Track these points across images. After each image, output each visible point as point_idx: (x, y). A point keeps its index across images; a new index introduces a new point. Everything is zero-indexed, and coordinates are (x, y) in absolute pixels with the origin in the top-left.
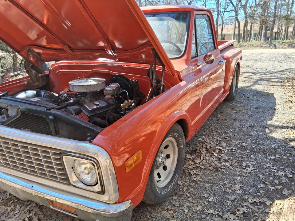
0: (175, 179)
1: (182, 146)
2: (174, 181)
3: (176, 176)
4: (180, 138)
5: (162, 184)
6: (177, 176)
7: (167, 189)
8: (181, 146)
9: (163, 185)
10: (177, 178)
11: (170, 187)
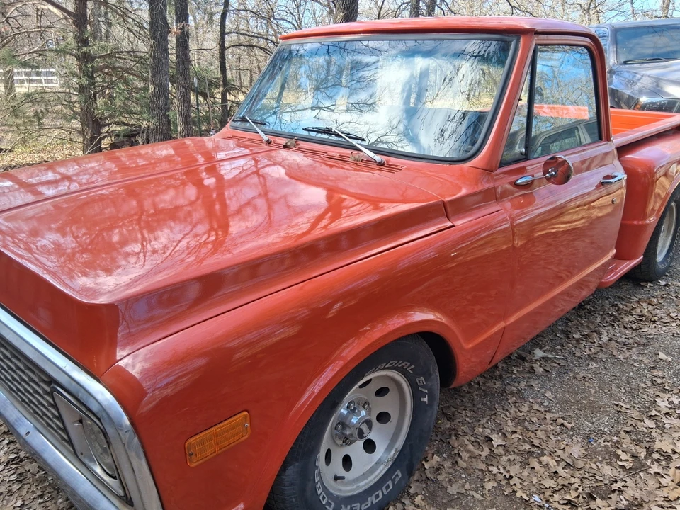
0: (390, 483)
1: (426, 400)
2: (388, 487)
3: (397, 475)
4: (422, 378)
5: (349, 488)
6: (400, 475)
7: (358, 504)
8: (422, 400)
9: (351, 491)
10: (397, 479)
11: (369, 499)
